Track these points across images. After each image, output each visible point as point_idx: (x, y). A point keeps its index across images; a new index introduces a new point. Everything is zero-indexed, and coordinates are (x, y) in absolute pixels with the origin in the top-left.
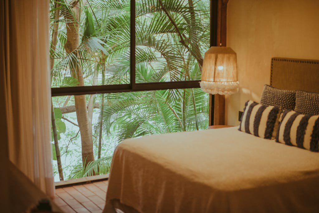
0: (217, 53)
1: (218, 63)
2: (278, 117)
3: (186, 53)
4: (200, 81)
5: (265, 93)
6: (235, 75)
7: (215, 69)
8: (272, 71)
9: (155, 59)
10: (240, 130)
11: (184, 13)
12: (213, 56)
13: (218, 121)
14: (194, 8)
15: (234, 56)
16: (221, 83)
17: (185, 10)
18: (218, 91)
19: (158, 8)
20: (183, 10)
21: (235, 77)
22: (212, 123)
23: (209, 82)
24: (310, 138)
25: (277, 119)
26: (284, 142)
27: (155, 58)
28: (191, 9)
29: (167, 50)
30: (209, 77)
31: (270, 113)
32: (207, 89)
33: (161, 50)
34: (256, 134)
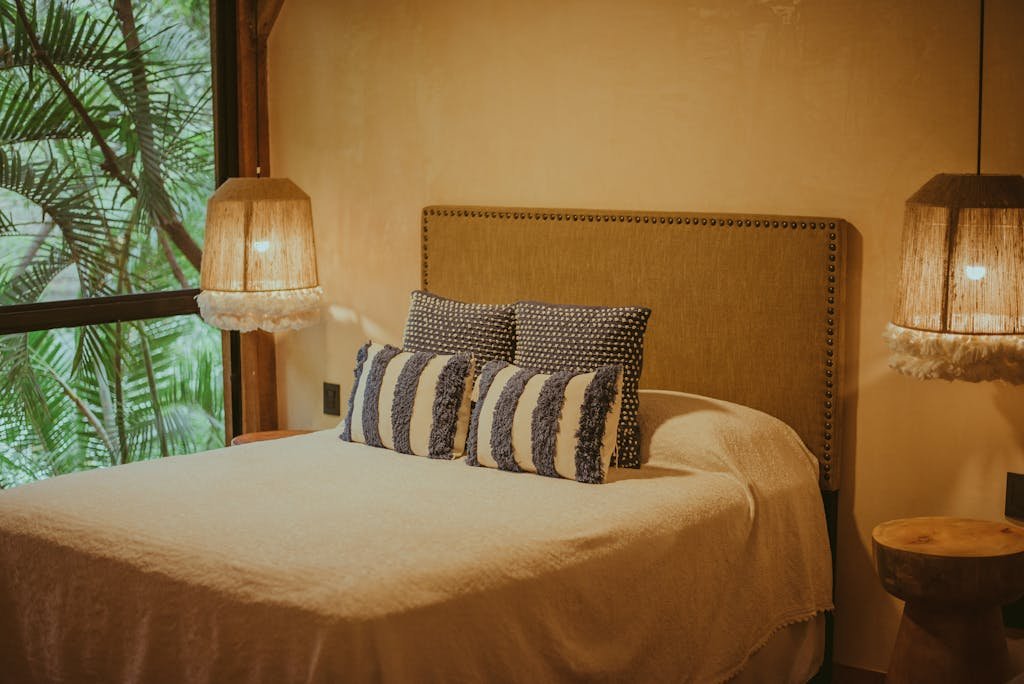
0: (248, 198)
1: (255, 230)
2: (468, 387)
3: (122, 204)
4: (198, 291)
5: (417, 317)
6: (311, 267)
7: (246, 248)
8: (425, 248)
9: (11, 228)
10: (347, 437)
11: (112, 73)
12: (237, 208)
13: (256, 419)
14: (145, 57)
15: (303, 203)
16: (268, 296)
17: (116, 62)
18: (261, 320)
19: (21, 54)
20: (110, 61)
21: (311, 272)
22: (236, 429)
23: (228, 294)
24: (576, 442)
25: (465, 394)
26: (495, 464)
27: (11, 224)
28: (135, 59)
29: (64, 195)
30: (228, 278)
31: (442, 377)
32: (223, 315)
33: (43, 198)
34: (403, 446)
